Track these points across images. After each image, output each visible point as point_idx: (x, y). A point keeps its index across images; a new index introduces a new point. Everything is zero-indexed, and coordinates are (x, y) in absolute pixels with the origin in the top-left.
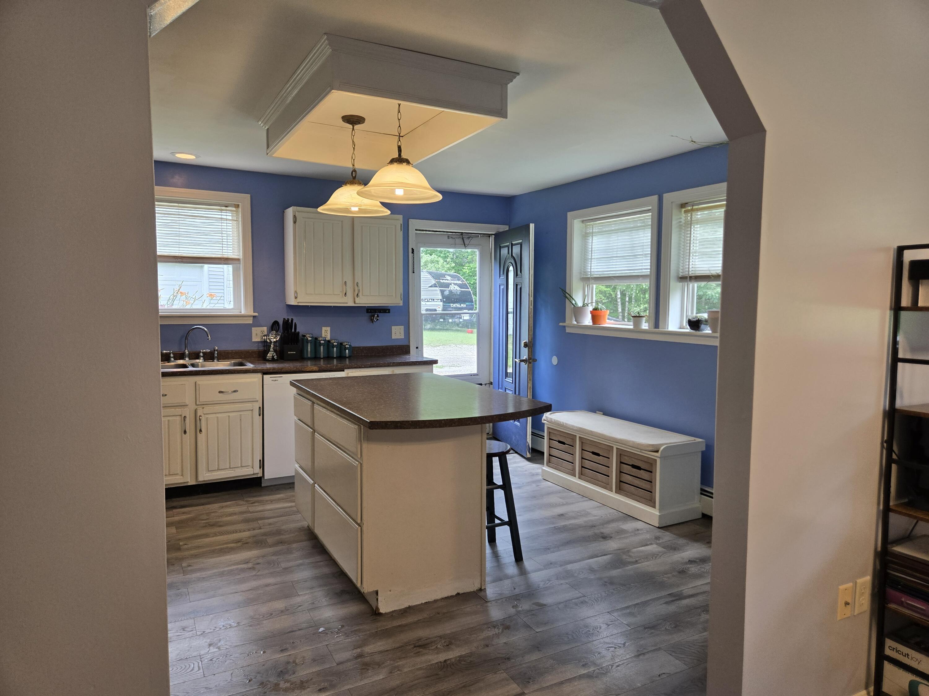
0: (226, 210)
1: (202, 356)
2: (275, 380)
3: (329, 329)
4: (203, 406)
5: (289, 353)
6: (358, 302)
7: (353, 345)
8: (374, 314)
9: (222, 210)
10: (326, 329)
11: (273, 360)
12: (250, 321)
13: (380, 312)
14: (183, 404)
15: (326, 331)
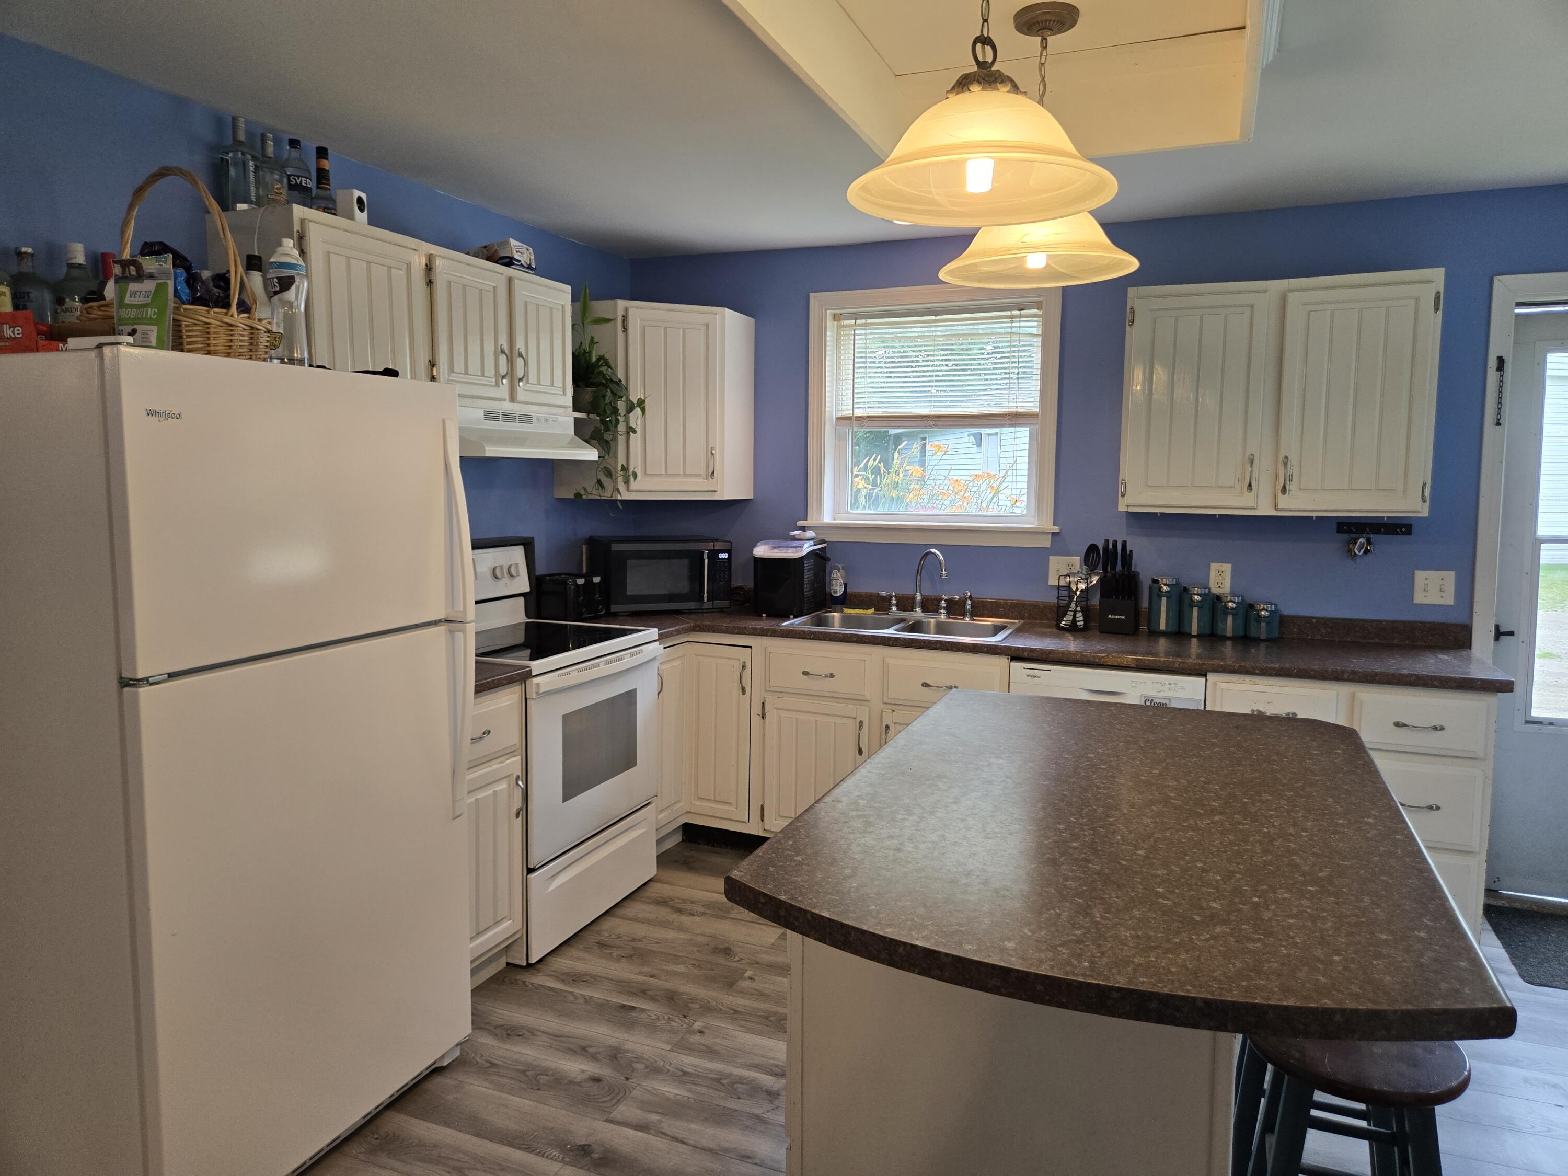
0: (1020, 316)
1: (944, 608)
2: (1035, 677)
3: (1227, 568)
4: (894, 707)
5: (1110, 616)
6: (1286, 507)
7: (1286, 611)
8: (1357, 535)
9: (1012, 317)
10: (1221, 568)
11: (1073, 629)
12: (1046, 543)
13: (1379, 532)
14: (861, 698)
15: (1220, 573)
